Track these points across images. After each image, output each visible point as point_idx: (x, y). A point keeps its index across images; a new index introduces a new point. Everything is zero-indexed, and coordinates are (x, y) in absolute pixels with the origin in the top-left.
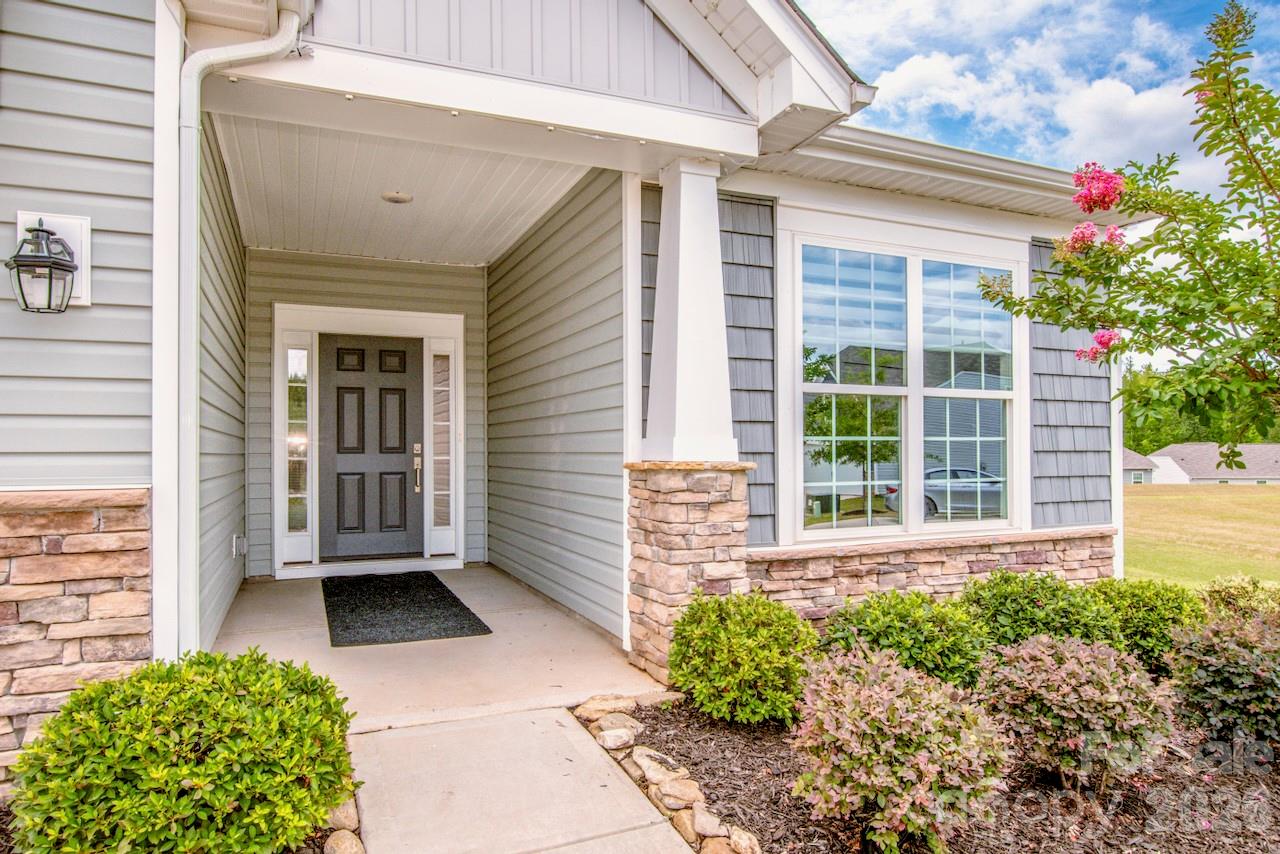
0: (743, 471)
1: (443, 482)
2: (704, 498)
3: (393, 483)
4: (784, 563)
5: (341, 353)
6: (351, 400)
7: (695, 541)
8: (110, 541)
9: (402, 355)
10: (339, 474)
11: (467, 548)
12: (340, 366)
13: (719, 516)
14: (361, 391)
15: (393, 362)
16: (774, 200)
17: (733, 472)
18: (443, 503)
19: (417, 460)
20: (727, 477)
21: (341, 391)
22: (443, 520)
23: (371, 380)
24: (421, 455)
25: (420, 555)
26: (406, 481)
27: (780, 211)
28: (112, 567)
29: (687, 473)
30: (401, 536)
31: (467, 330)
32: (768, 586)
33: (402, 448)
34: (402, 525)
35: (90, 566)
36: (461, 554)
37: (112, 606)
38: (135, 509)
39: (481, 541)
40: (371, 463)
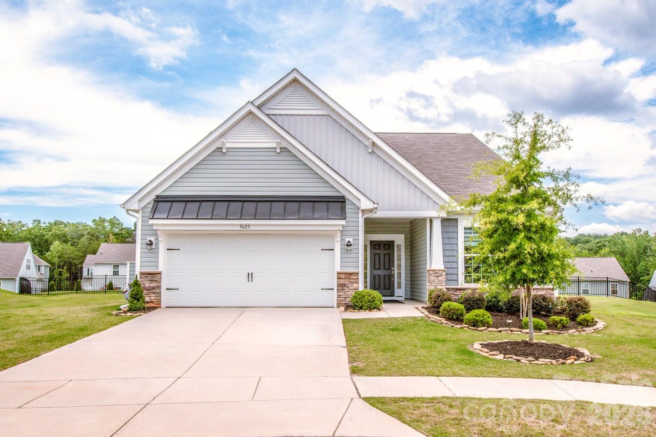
0: (445, 271)
1: (399, 277)
2: (437, 275)
3: (387, 277)
4: (460, 289)
5: (375, 245)
6: (377, 257)
7: (435, 282)
8: (355, 277)
9: (390, 245)
10: (375, 275)
11: (405, 295)
12: (375, 248)
13: (440, 278)
14: (379, 254)
15: (387, 247)
16: (457, 219)
17: (443, 271)
18: (399, 283)
19: (393, 272)
20: (441, 272)
21: (375, 254)
22: (399, 287)
23: (382, 252)
24: (394, 271)
25: (394, 296)
26: (391, 277)
27: (459, 221)
28: (355, 281)
29: (434, 271)
30: (389, 291)
31: (405, 238)
32: (456, 294)
33: (389, 268)
34: (389, 289)
35: (352, 280)
36: (404, 296)
37: (355, 285)
38: (357, 273)
39: (409, 293)
40: (381, 272)
